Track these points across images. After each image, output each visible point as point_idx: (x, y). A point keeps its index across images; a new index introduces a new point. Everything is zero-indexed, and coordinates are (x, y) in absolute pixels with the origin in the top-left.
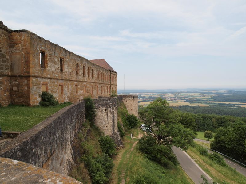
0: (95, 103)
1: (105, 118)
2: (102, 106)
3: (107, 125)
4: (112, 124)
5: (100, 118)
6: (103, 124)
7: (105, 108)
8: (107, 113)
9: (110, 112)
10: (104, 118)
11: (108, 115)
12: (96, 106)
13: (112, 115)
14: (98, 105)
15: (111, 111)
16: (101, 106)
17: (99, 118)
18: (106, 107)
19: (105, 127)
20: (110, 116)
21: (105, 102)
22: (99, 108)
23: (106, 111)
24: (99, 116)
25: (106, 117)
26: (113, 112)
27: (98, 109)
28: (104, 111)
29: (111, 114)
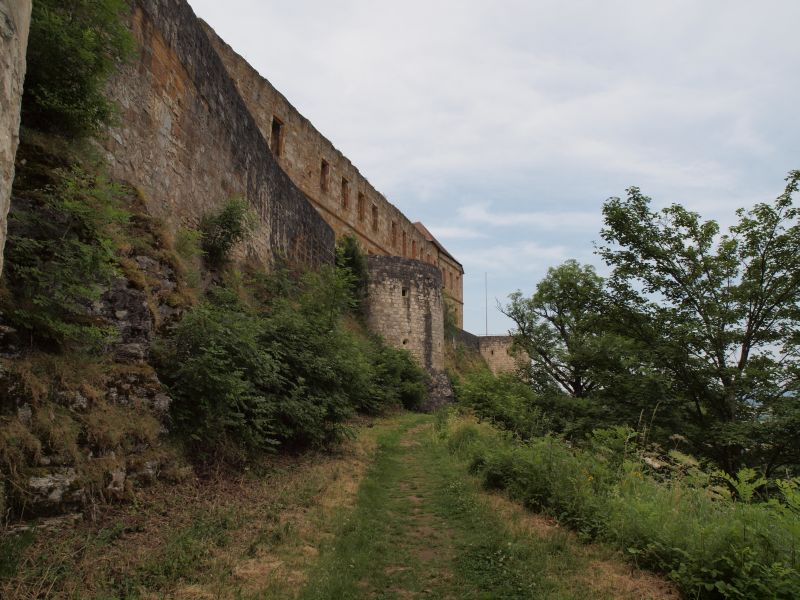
0: (371, 267)
1: (401, 313)
2: (392, 275)
3: (407, 336)
4: (422, 337)
5: (386, 311)
6: (395, 332)
7: (400, 285)
8: (408, 300)
9: (418, 300)
10: (396, 313)
11: (409, 307)
12: (375, 274)
13: (422, 312)
14: (380, 274)
15: (421, 297)
16: (389, 276)
17: (382, 311)
18: (405, 283)
19: (402, 341)
20: (417, 312)
21: (402, 269)
22: (384, 280)
23: (404, 294)
24: (382, 305)
25: (402, 311)
26: (427, 302)
27: (380, 283)
28: (398, 292)
29: (420, 307)
